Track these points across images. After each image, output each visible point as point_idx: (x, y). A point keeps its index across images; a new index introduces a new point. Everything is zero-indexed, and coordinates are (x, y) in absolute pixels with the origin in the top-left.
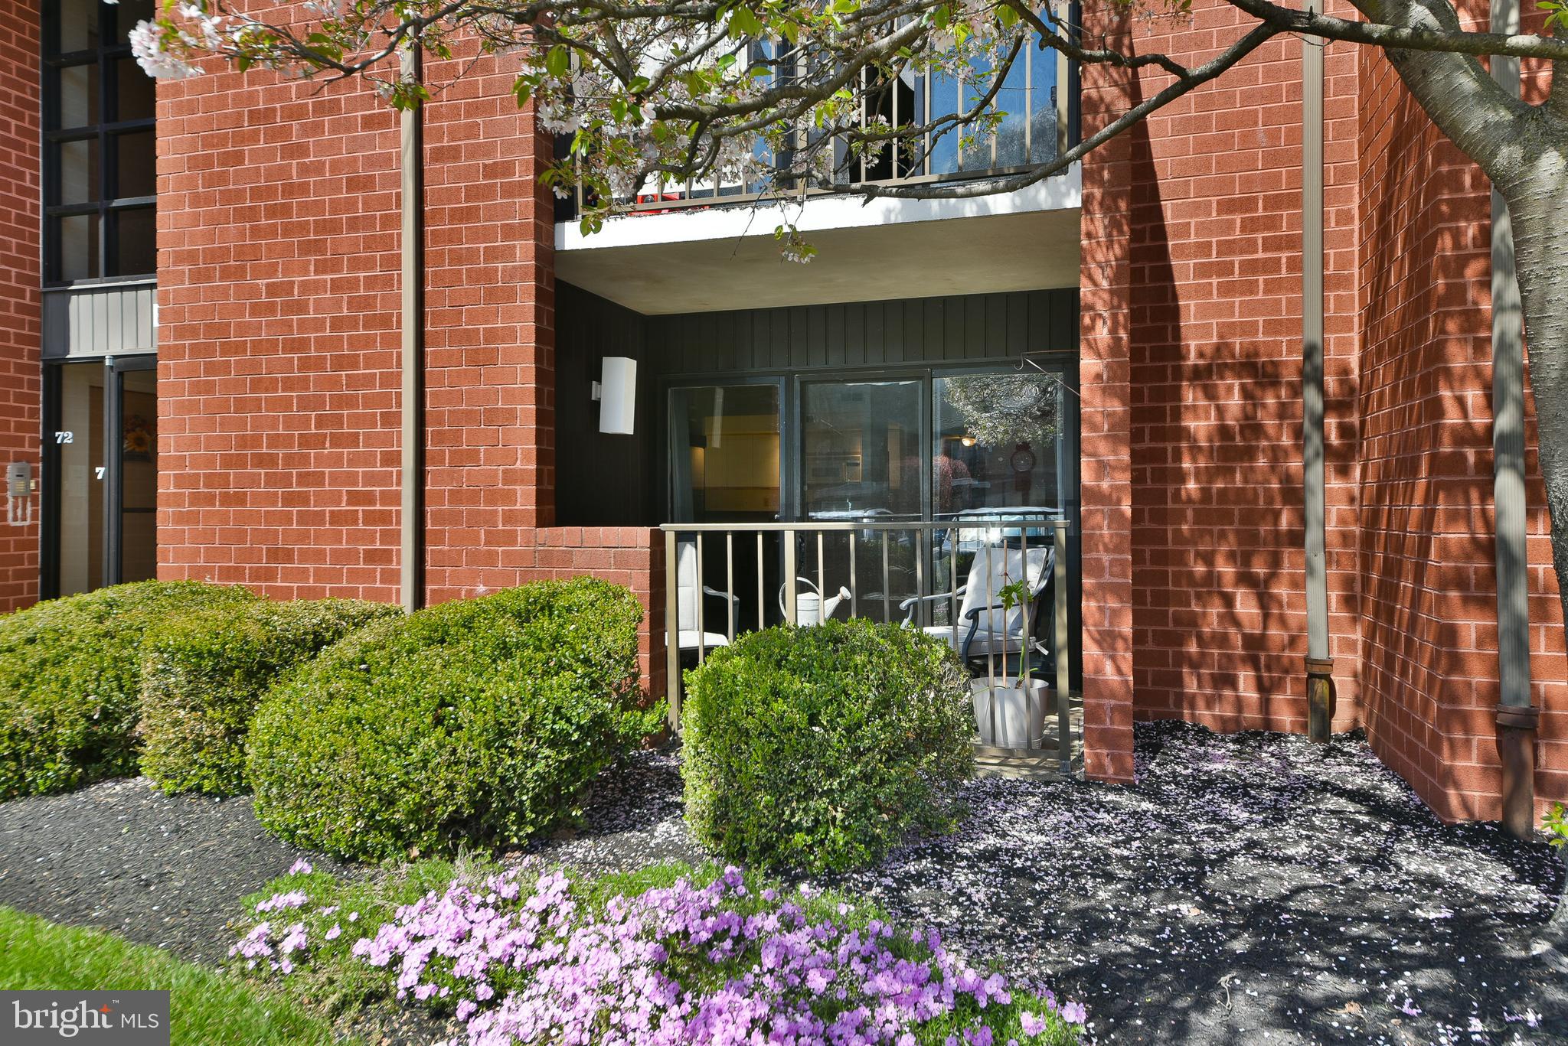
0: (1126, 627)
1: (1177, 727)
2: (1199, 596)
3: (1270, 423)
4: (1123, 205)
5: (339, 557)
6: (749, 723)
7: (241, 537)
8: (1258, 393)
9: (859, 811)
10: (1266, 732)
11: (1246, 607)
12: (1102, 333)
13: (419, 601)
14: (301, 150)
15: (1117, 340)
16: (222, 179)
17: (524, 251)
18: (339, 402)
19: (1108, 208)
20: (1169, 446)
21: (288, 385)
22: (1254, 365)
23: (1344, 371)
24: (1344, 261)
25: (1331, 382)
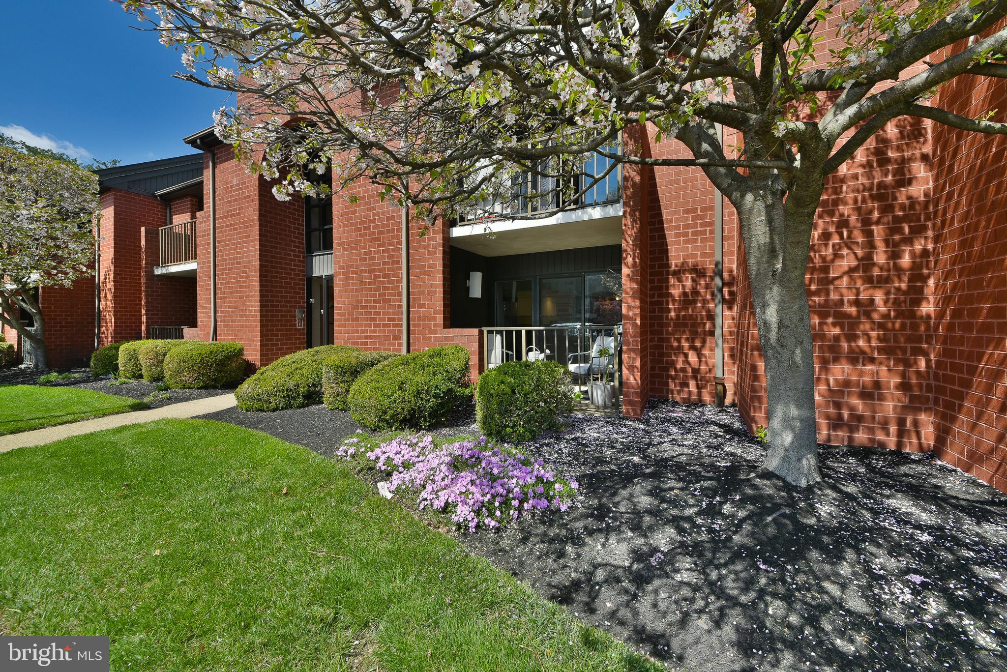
0: (638, 364)
1: (666, 401)
2: (675, 354)
3: (702, 291)
4: (637, 214)
5: (386, 338)
6: (492, 392)
7: (357, 331)
8: (698, 279)
9: (528, 421)
10: (700, 403)
11: (693, 357)
12: (630, 260)
13: (408, 351)
14: (373, 209)
15: (635, 262)
16: (351, 219)
17: (439, 238)
18: (385, 289)
19: (631, 215)
20: (664, 300)
21: (370, 283)
22: (696, 270)
23: (731, 271)
24: (731, 230)
25: (726, 276)
